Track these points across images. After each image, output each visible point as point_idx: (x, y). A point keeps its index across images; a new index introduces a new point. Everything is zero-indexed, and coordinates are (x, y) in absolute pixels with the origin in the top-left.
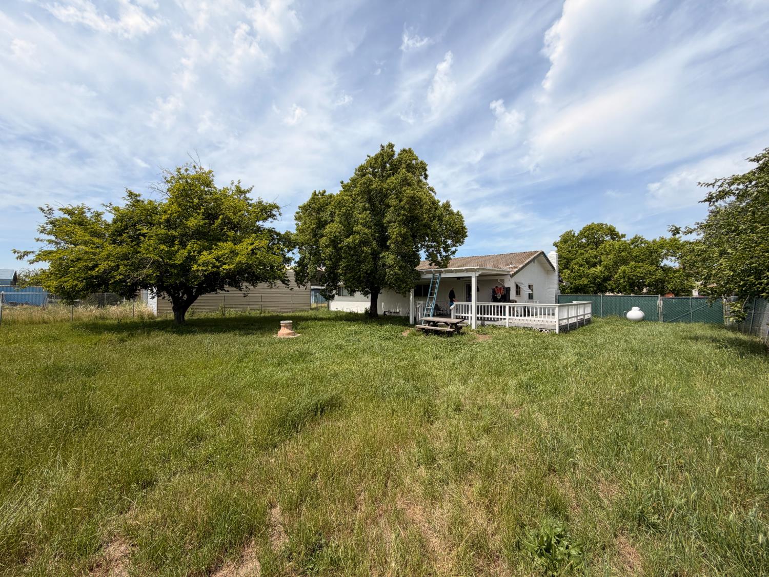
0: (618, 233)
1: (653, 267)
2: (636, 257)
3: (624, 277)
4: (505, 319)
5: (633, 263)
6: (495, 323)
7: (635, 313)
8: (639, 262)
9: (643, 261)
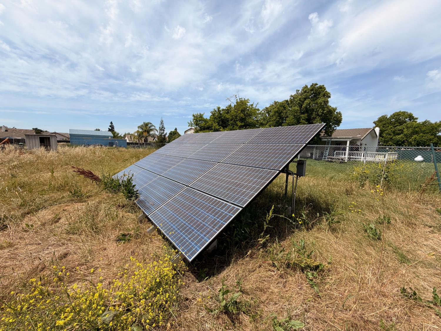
0: (414, 117)
1: (433, 137)
2: (424, 131)
3: (415, 141)
4: (361, 158)
5: (422, 134)
6: (356, 160)
7: (419, 158)
8: (425, 134)
9: (428, 133)
